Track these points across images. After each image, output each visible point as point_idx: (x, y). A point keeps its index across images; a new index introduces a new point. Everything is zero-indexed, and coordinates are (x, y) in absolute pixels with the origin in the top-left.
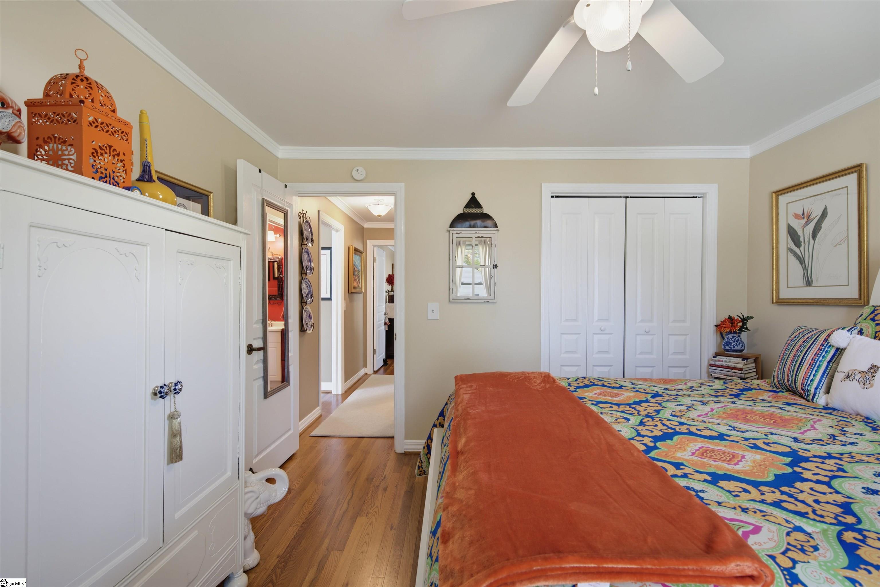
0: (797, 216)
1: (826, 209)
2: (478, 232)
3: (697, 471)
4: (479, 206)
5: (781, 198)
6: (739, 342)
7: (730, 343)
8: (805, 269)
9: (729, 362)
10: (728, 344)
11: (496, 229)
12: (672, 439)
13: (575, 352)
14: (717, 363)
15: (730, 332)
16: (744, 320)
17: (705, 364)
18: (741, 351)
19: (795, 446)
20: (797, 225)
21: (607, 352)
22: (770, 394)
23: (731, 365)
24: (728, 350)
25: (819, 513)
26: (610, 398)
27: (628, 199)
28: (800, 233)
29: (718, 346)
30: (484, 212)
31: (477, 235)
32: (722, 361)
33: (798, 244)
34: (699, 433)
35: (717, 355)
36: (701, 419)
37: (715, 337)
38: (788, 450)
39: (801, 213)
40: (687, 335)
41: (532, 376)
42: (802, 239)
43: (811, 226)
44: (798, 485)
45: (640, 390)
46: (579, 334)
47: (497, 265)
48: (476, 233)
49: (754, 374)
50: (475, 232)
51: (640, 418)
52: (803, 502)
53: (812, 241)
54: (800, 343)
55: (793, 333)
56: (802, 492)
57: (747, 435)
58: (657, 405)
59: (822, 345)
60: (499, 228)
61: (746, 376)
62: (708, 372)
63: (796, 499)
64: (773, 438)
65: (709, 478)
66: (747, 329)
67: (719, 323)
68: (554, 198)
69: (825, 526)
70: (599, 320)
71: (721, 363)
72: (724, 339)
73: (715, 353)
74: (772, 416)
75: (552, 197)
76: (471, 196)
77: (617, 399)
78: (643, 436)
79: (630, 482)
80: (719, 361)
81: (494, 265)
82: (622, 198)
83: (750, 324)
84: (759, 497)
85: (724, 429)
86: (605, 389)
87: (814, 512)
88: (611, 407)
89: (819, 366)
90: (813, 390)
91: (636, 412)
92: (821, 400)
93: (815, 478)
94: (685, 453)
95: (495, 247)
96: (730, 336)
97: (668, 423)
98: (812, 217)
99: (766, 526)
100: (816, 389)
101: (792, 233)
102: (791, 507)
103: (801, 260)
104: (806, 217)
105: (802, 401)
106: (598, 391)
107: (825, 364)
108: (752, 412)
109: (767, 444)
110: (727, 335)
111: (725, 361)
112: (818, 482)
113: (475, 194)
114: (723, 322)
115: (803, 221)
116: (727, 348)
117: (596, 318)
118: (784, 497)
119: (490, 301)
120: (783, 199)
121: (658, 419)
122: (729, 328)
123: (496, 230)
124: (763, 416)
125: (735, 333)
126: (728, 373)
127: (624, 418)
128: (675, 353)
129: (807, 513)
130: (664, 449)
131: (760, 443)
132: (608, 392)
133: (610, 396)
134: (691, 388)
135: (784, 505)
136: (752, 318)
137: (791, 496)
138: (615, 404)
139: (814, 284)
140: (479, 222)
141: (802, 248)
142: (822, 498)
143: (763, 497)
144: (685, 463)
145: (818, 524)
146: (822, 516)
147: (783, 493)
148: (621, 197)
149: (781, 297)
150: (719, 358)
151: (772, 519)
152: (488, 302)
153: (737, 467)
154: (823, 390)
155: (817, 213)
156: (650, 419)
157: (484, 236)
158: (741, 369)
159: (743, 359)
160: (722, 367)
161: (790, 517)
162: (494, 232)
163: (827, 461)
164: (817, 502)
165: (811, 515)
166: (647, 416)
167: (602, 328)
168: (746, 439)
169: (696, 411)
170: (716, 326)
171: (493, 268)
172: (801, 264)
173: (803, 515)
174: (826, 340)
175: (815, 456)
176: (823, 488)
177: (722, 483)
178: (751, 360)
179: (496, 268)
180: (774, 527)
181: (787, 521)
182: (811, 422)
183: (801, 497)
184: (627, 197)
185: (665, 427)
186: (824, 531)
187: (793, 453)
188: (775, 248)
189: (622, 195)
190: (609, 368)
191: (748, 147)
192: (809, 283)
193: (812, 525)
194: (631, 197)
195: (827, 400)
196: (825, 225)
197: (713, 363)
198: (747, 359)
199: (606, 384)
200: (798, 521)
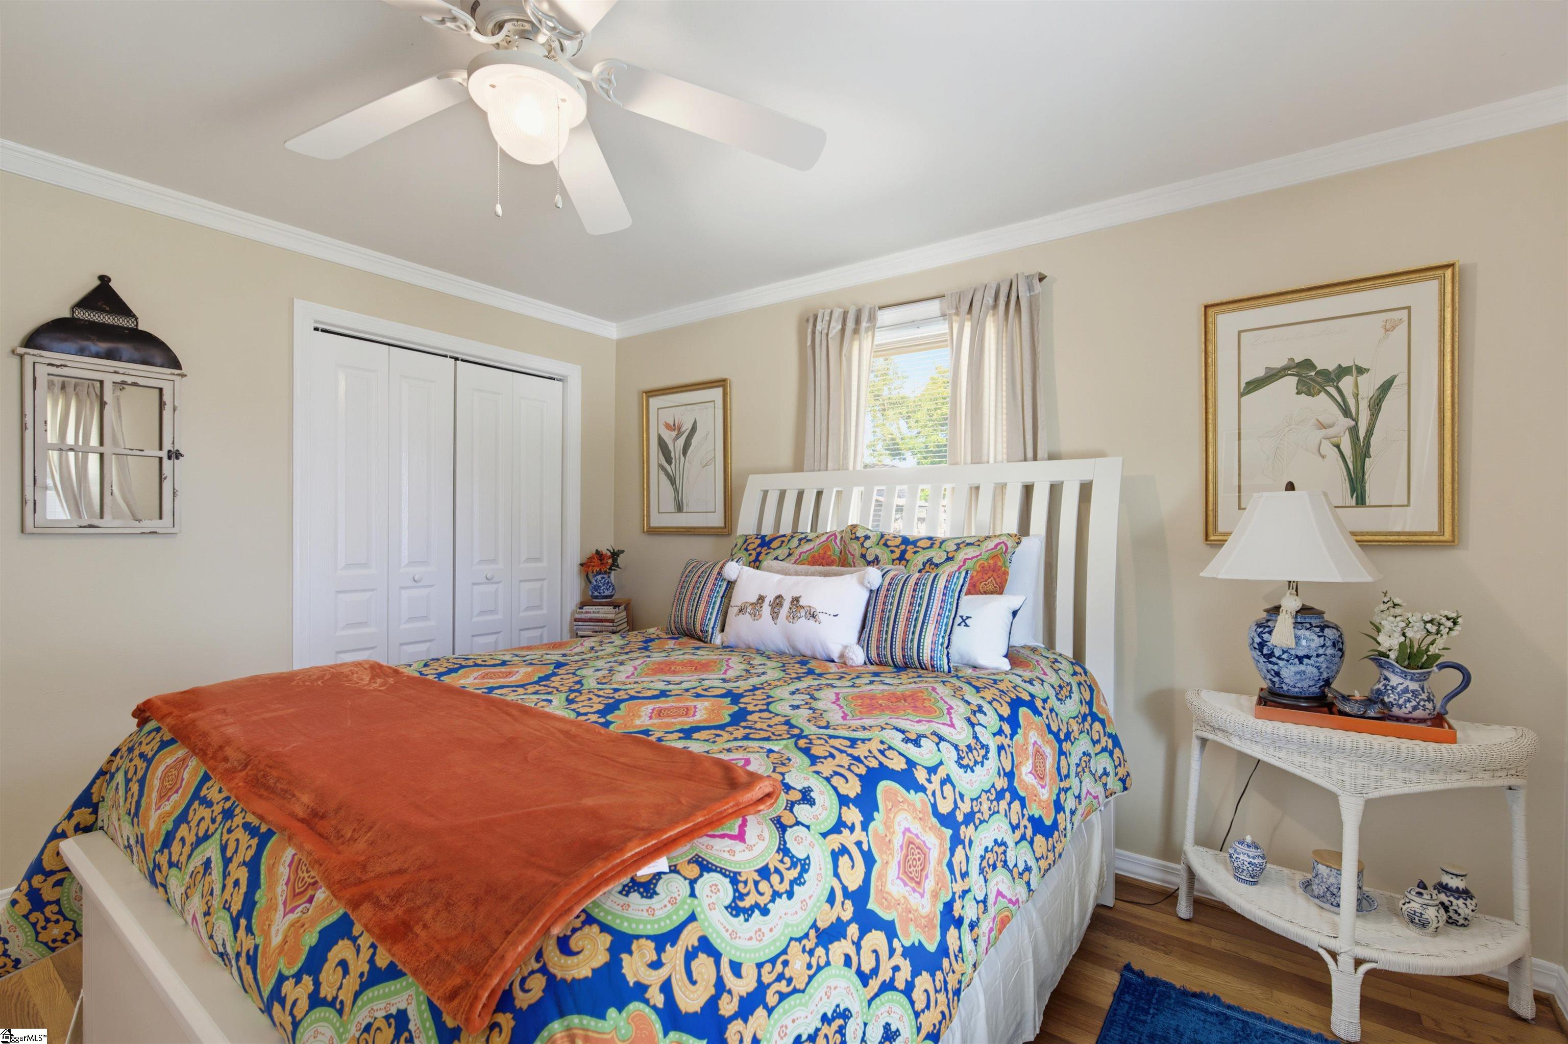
0: (668, 426)
1: (695, 422)
2: (121, 371)
3: (666, 733)
4: (121, 308)
5: (652, 400)
6: (608, 584)
7: (600, 587)
8: (676, 490)
9: (599, 612)
10: (597, 588)
11: (177, 372)
12: (619, 709)
13: (364, 624)
14: (583, 616)
15: (599, 573)
16: (615, 555)
17: (568, 618)
18: (611, 597)
19: (728, 686)
20: (668, 436)
21: (425, 618)
22: (674, 641)
23: (600, 616)
24: (596, 597)
25: (777, 733)
26: (502, 680)
27: (458, 362)
28: (671, 447)
29: (584, 593)
30: (140, 328)
31: (119, 378)
32: (590, 613)
33: (669, 460)
34: (640, 695)
35: (582, 605)
36: (631, 680)
37: (579, 580)
38: (724, 691)
39: (672, 424)
40: (543, 580)
41: (346, 670)
42: (673, 455)
43: (681, 441)
44: (749, 717)
45: (534, 662)
46: (372, 590)
47: (181, 452)
48: (116, 372)
49: (625, 625)
50: (112, 369)
51: (564, 696)
52: (761, 729)
53: (682, 458)
54: (695, 579)
55: (686, 568)
56: (756, 722)
57: (685, 685)
58: (571, 675)
59: (716, 579)
60: (184, 371)
61: (619, 629)
62: (571, 630)
63: (756, 729)
64: (707, 684)
65: (681, 735)
66: (617, 566)
67: (585, 560)
68: (319, 333)
69: (785, 742)
70: (411, 563)
71: (589, 616)
72: (590, 582)
73: (581, 603)
74: (691, 663)
75: (316, 329)
76: (97, 283)
77: (513, 679)
78: (586, 714)
79: (622, 760)
80: (586, 613)
81: (169, 451)
82: (448, 359)
83: (621, 560)
84: (731, 738)
85: (661, 686)
86: (484, 670)
87: (773, 734)
88: (514, 691)
89: (714, 603)
90: (710, 630)
91: (555, 690)
92: (718, 639)
93: (757, 708)
94: (642, 719)
95: (174, 411)
96: (599, 577)
97: (601, 693)
98: (683, 429)
99: (751, 756)
100: (713, 628)
101: (662, 444)
102: (757, 736)
103: (672, 480)
104: (675, 427)
105: (702, 644)
106: (476, 674)
107: (719, 599)
108: (673, 663)
109: (705, 690)
110: (595, 576)
111: (594, 612)
112: (761, 711)
113: (109, 280)
114: (591, 559)
115: (674, 434)
116: (596, 594)
117: (405, 561)
118: (748, 731)
119: (158, 530)
120: (655, 402)
121: (586, 691)
122: (597, 566)
123: (178, 375)
124: (683, 664)
125: (605, 573)
126: (597, 628)
127: (544, 700)
128: (528, 608)
129: (769, 737)
130: (620, 722)
131: (699, 691)
132: (494, 673)
133: (500, 677)
134: (592, 648)
135: (751, 736)
136: (623, 552)
137: (750, 728)
138: (517, 686)
139: (685, 510)
140: (125, 348)
141: (673, 465)
142: (772, 722)
143: (733, 736)
144: (650, 728)
145: (781, 742)
146: (780, 735)
147: (745, 728)
148: (446, 356)
149: (652, 525)
150: (586, 608)
151: (751, 750)
152: (155, 533)
153: (696, 718)
154: (718, 628)
155: (687, 427)
156: (577, 694)
157: (141, 383)
158: (612, 621)
159: (615, 607)
160: (591, 620)
161: (761, 743)
162: (172, 378)
163: (756, 692)
164: (769, 726)
165: (774, 737)
166: (571, 691)
167: (416, 578)
168: (687, 690)
169: (620, 674)
170: (582, 565)
171: (169, 458)
172: (672, 484)
173: (768, 739)
174: (719, 573)
175: (746, 691)
176: (766, 715)
177: (695, 736)
178: (622, 608)
179: (177, 458)
180: (757, 755)
181: (761, 748)
182: (724, 663)
183: (758, 726)
184: (456, 359)
185: (601, 699)
186: (786, 746)
187: (728, 694)
188: (644, 462)
189: (449, 354)
190: (428, 644)
191: (615, 324)
192: (680, 508)
193: (777, 745)
194: (462, 360)
195: (722, 638)
196: (694, 441)
197: (578, 616)
198: (619, 606)
199: (479, 662)
200: (768, 745)
